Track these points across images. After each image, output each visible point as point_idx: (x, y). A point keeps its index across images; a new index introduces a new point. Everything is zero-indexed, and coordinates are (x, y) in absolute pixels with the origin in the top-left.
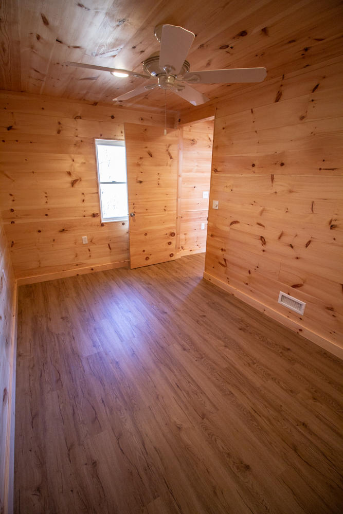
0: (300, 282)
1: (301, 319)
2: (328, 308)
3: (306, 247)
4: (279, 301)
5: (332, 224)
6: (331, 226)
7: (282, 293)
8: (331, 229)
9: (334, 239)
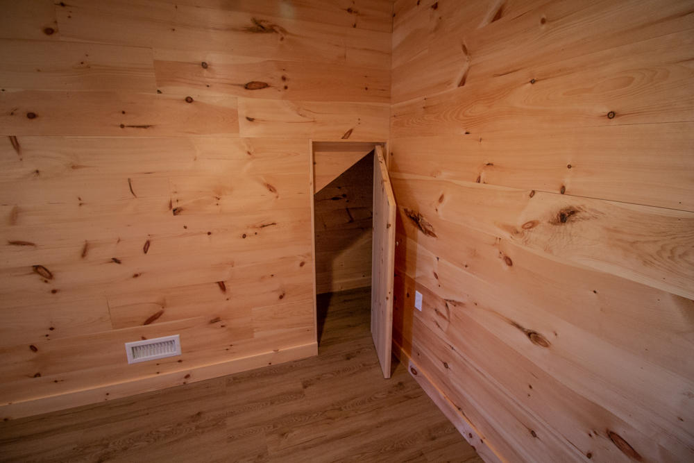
0: (158, 309)
1: (180, 361)
2: (212, 322)
3: (146, 252)
4: (131, 360)
5: (174, 207)
6: (174, 211)
7: (129, 345)
8: (175, 214)
9: (185, 227)
